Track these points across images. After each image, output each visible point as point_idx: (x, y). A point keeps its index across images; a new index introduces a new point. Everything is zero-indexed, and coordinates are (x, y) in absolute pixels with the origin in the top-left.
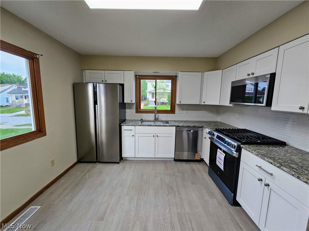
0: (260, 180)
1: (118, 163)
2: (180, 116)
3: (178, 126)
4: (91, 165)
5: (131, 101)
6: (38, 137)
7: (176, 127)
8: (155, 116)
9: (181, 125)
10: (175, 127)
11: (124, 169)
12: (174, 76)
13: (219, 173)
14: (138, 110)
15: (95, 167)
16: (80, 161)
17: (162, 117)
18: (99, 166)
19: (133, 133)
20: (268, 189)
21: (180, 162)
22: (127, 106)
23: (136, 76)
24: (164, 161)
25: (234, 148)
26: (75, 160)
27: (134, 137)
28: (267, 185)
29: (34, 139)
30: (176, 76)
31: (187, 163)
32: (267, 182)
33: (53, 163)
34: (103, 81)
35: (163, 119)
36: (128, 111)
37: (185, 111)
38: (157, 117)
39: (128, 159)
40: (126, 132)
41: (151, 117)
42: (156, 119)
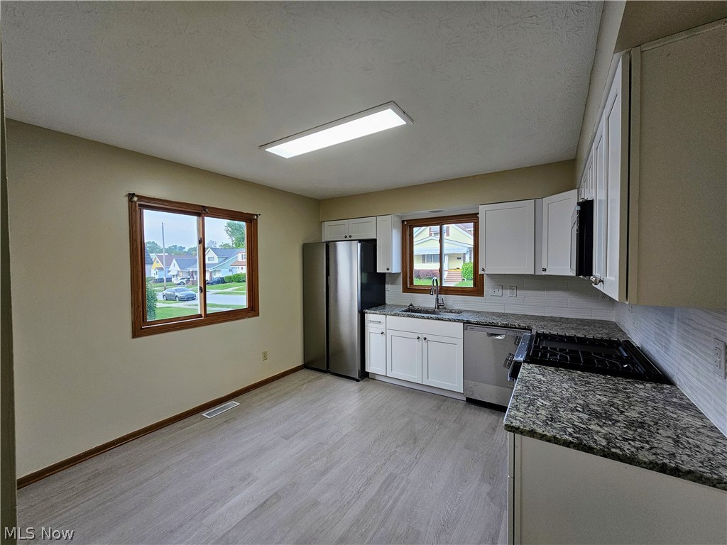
1: (357, 381)
2: (495, 302)
3: (468, 322)
4: (318, 374)
5: (388, 269)
6: (249, 317)
8: (438, 300)
9: (473, 319)
10: (463, 324)
11: (361, 390)
12: (471, 214)
14: (409, 288)
15: (321, 378)
16: (308, 365)
17: (453, 301)
18: (328, 378)
19: (381, 328)
22: (387, 278)
23: (403, 222)
26: (300, 362)
27: (384, 336)
29: (244, 318)
33: (265, 356)
34: (346, 237)
35: (456, 307)
36: (388, 287)
37: (508, 292)
38: (440, 301)
39: (377, 378)
40: (371, 325)
41: (428, 301)
42: (438, 306)
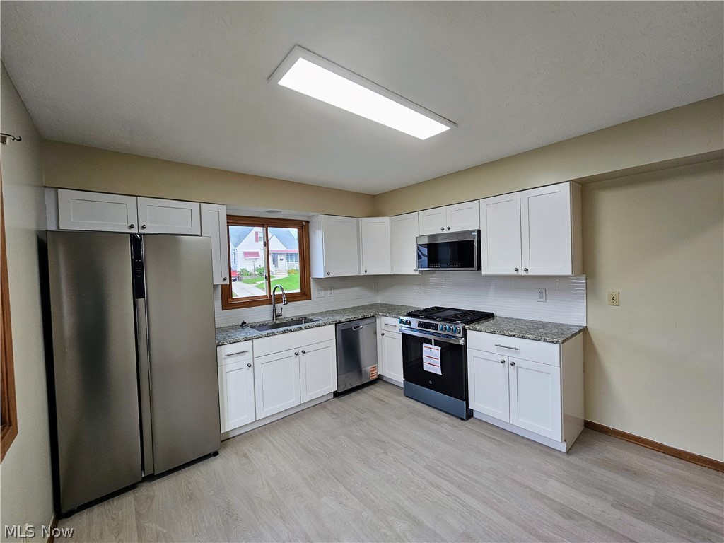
0: (503, 362)
1: (216, 454)
2: (321, 302)
3: (340, 322)
5: (225, 279)
7: (336, 324)
8: (275, 310)
10: (334, 325)
12: (303, 221)
13: (431, 382)
14: (229, 302)
20: (514, 368)
21: (347, 396)
24: (318, 406)
25: (460, 333)
27: (251, 369)
28: (513, 364)
30: (308, 222)
31: (359, 393)
32: (511, 360)
34: (132, 227)
40: (229, 360)
